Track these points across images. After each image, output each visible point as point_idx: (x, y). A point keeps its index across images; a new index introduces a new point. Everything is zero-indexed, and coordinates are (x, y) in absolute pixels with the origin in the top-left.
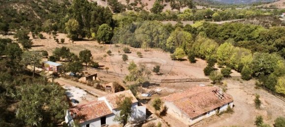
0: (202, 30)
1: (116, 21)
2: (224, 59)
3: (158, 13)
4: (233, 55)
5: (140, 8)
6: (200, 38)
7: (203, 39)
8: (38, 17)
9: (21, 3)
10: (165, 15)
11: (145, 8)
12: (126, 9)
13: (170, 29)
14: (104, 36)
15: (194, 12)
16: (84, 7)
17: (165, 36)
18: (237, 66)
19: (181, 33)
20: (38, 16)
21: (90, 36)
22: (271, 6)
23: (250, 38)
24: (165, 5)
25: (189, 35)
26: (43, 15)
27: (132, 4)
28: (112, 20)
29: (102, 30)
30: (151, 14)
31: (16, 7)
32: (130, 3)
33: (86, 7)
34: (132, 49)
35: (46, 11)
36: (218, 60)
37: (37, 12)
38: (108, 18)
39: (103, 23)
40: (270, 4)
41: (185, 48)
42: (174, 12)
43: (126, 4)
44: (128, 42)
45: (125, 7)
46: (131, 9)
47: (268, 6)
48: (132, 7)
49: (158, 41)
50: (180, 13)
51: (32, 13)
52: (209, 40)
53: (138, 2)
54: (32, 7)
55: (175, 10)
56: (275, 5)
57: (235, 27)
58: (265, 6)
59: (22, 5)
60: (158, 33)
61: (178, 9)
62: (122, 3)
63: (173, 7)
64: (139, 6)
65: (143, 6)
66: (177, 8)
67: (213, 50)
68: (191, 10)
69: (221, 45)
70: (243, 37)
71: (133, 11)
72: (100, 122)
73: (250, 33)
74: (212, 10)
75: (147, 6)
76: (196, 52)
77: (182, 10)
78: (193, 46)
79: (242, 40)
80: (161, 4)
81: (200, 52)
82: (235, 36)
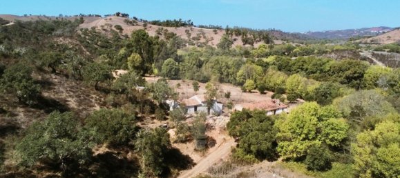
0: (274, 64)
1: (181, 57)
2: (293, 90)
3: (227, 49)
4: (301, 85)
5: (204, 43)
6: (271, 71)
7: (274, 71)
8: (88, 53)
9: (67, 37)
10: (235, 51)
11: (210, 43)
12: (187, 44)
13: (240, 63)
14: (170, 71)
15: (271, 47)
16: (145, 41)
17: (236, 70)
18: (304, 95)
19: (251, 66)
20: (88, 51)
21: (152, 72)
22: (372, 41)
23: (321, 71)
24: (235, 40)
25: (259, 68)
26: (93, 51)
27: (194, 39)
28: (177, 55)
29: (168, 65)
30: (217, 50)
31: (61, 41)
32: (191, 37)
33: (147, 41)
34: (200, 84)
35: (96, 46)
36: (287, 91)
37: (86, 47)
38: (173, 53)
39: (168, 58)
40: (371, 39)
41: (255, 81)
42: (245, 48)
43: (187, 38)
44: (195, 78)
45: (186, 42)
46: (193, 44)
47: (369, 40)
48: (195, 42)
49: (227, 75)
50: (253, 49)
51: (80, 49)
52: (279, 72)
53: (201, 36)
54: (80, 41)
55: (247, 46)
56: (377, 40)
57: (307, 61)
58: (364, 40)
59: (68, 39)
60: (228, 67)
61: (252, 44)
62: (182, 37)
63: (245, 41)
64: (202, 40)
65: (207, 41)
66: (250, 44)
67: (283, 82)
68: (267, 45)
69: (291, 76)
70: (315, 70)
71: (196, 46)
72: (194, 109)
73: (321, 66)
74: (294, 45)
75: (213, 41)
76: (266, 85)
77: (256, 45)
78: (264, 79)
79: (314, 73)
80: (230, 38)
81: (270, 84)
82: (307, 69)
